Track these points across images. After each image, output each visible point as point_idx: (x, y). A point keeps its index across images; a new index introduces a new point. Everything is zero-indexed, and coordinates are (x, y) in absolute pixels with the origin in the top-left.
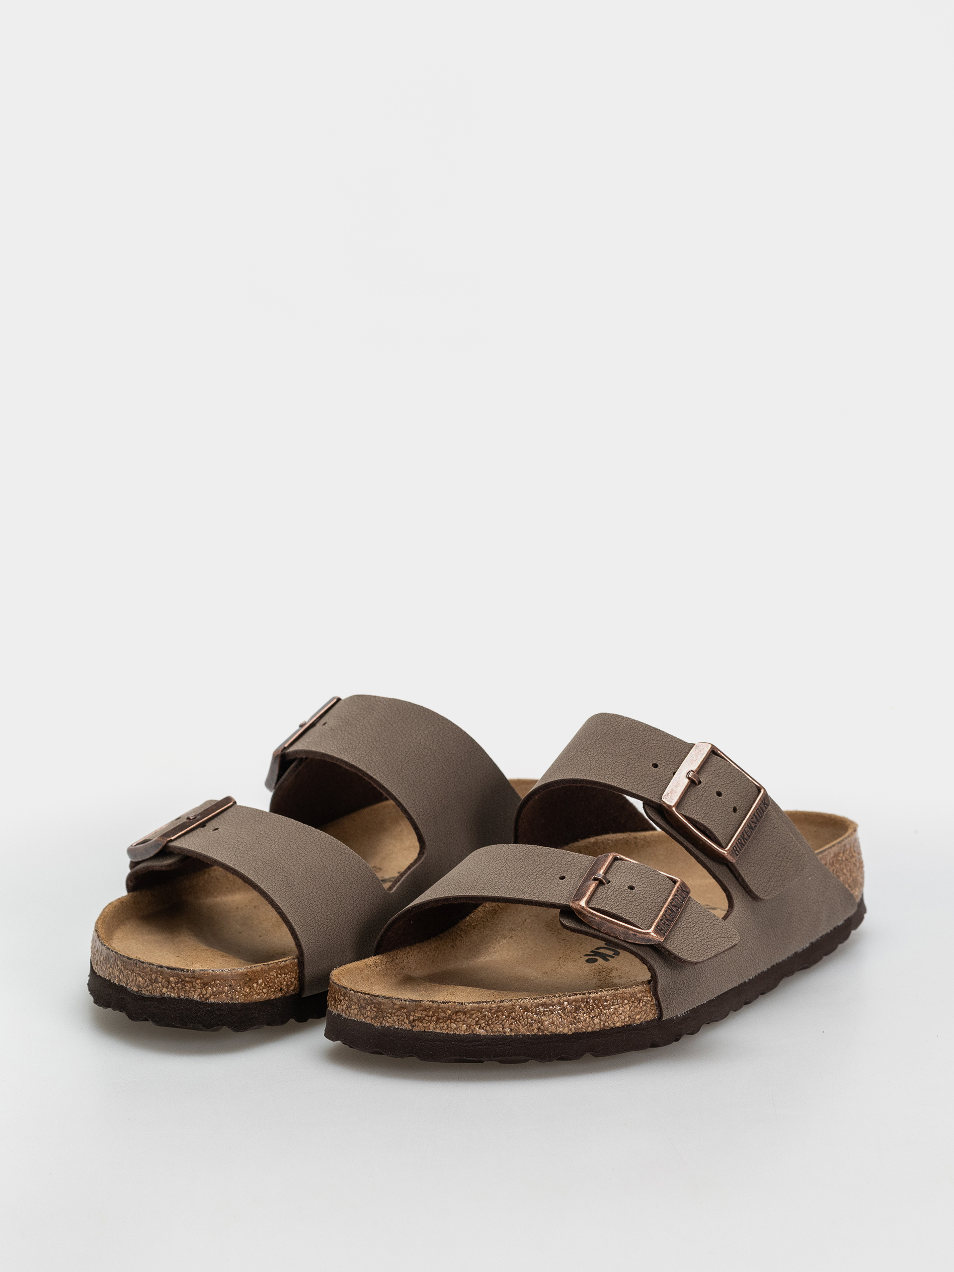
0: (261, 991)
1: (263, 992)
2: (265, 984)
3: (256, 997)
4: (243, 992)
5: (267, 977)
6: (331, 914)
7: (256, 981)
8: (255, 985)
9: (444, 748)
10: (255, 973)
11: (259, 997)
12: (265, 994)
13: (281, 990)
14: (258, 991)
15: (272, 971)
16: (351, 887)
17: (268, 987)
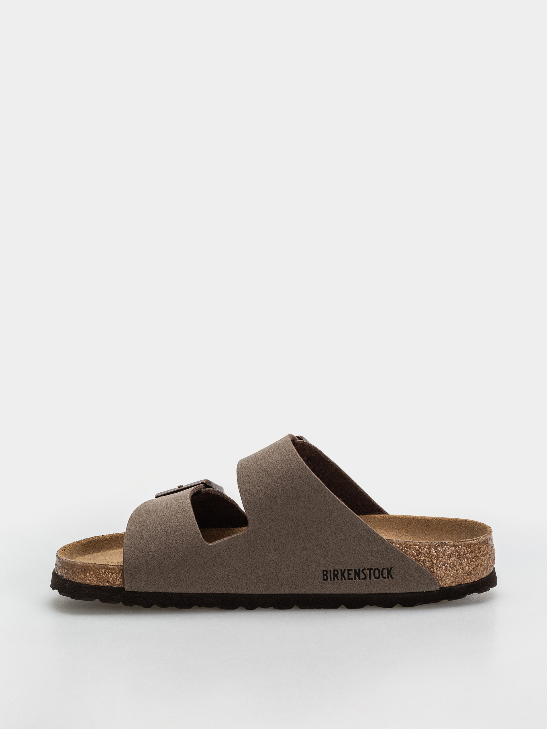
0: (92, 579)
1: (93, 580)
2: (95, 575)
3: (88, 582)
4: (80, 576)
5: (97, 571)
6: (155, 546)
7: (89, 572)
8: (88, 574)
9: (284, 468)
10: (88, 567)
11: (90, 582)
12: (95, 581)
13: (108, 582)
14: (90, 578)
15: (102, 569)
16: (177, 534)
17: (97, 578)
